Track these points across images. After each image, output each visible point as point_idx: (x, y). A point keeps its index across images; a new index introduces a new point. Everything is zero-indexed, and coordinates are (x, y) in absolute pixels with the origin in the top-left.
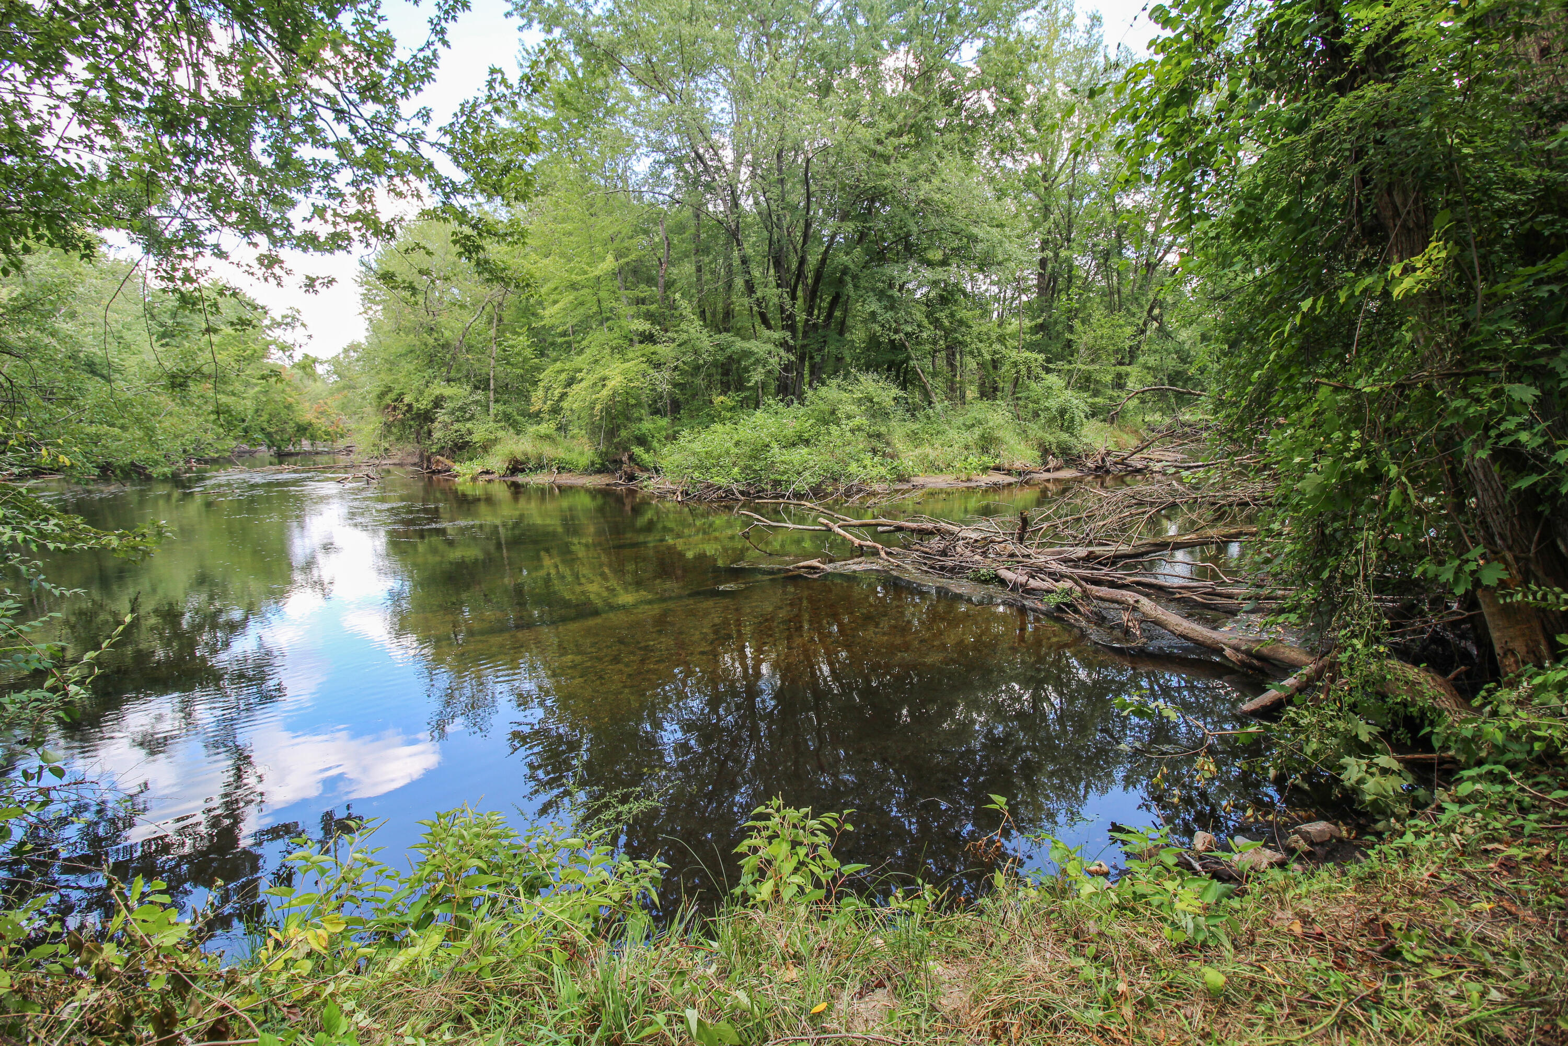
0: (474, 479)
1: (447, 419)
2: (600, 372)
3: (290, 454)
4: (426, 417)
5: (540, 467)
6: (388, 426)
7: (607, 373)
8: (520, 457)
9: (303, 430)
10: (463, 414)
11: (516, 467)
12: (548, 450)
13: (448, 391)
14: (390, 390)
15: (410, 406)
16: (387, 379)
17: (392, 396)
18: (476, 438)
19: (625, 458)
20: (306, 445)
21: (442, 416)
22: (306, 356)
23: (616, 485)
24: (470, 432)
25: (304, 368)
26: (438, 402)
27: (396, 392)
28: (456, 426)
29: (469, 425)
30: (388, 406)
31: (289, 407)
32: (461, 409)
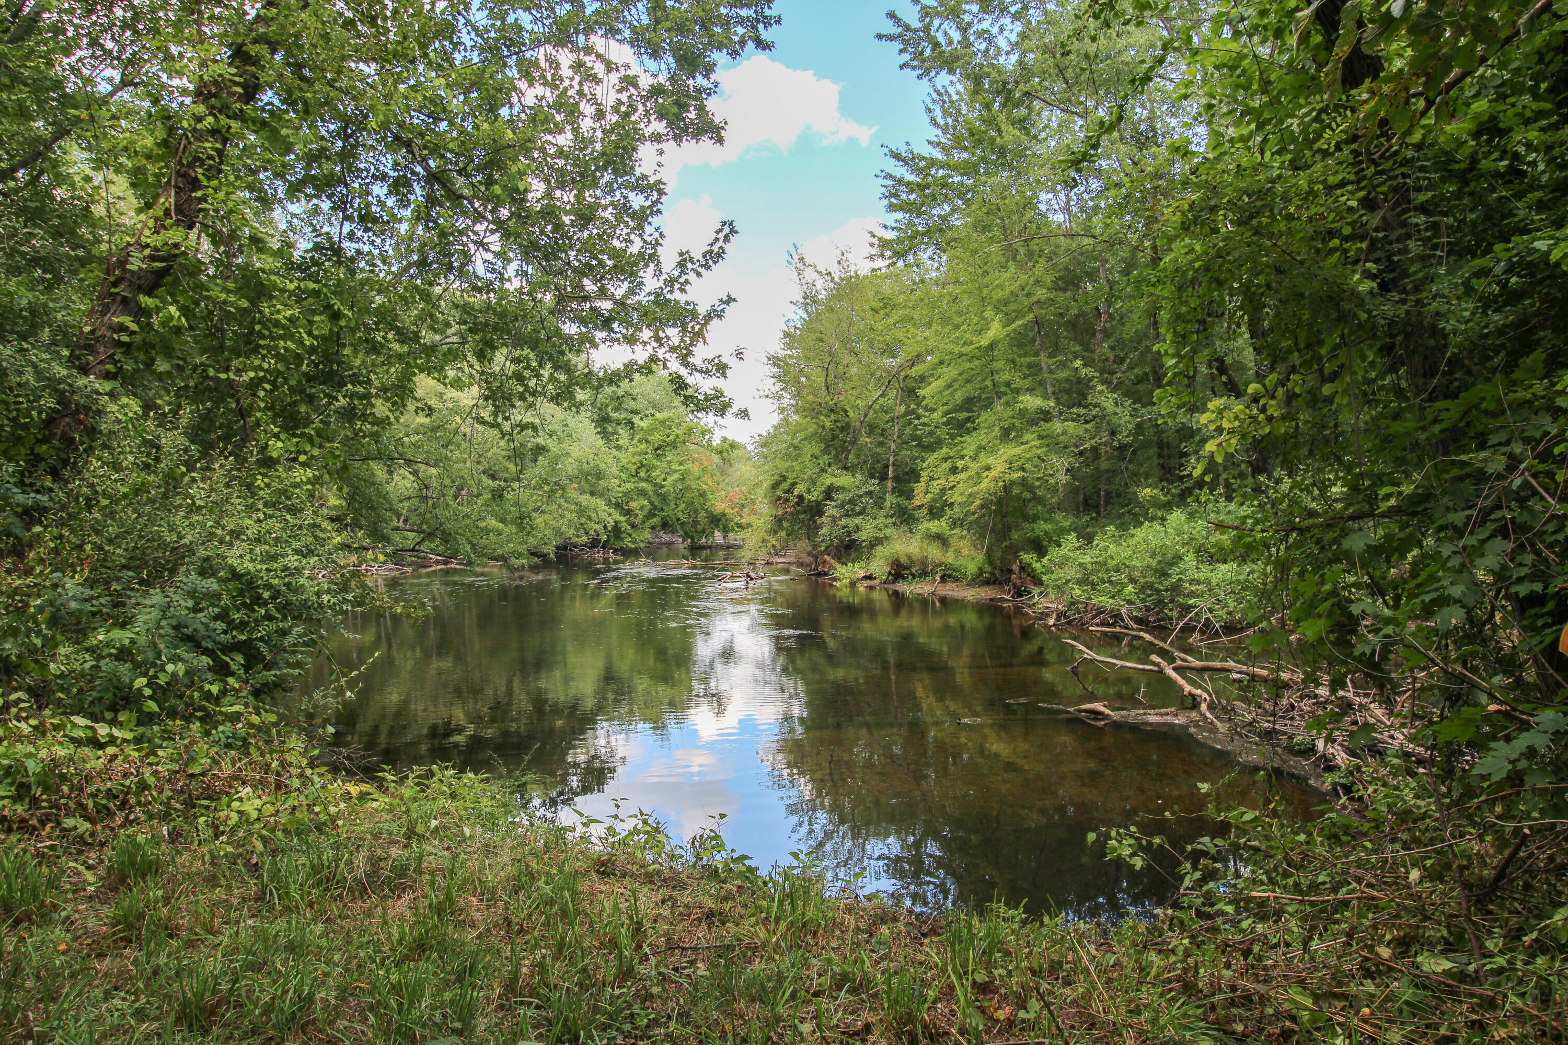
0: (853, 584)
1: (834, 512)
2: (985, 460)
3: (703, 548)
4: (816, 510)
5: (924, 573)
6: (779, 520)
7: (990, 461)
8: (903, 560)
9: (717, 520)
10: (852, 508)
11: (899, 571)
12: (934, 553)
13: (838, 482)
14: (784, 478)
15: (801, 498)
16: (783, 465)
17: (785, 486)
18: (863, 536)
19: (1015, 568)
20: (718, 537)
21: (831, 510)
22: (724, 439)
23: (1002, 600)
24: (858, 529)
25: (721, 452)
26: (829, 493)
27: (790, 481)
28: (844, 522)
29: (857, 521)
30: (779, 498)
31: (703, 495)
32: (851, 502)
